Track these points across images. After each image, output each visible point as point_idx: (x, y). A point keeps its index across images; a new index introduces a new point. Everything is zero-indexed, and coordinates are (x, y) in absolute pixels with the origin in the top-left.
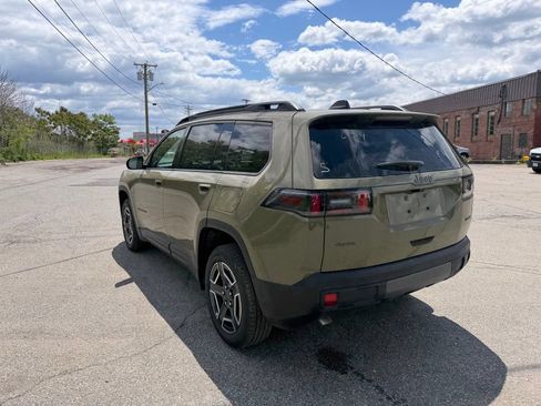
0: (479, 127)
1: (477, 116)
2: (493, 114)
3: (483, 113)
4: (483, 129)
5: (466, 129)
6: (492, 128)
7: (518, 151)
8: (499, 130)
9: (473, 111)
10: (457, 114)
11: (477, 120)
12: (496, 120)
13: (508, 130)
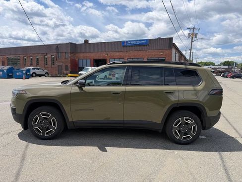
0: (48, 62)
1: (46, 57)
2: (53, 57)
3: (49, 56)
4: (50, 63)
5: (42, 62)
6: (53, 62)
7: (65, 72)
8: (57, 64)
9: (44, 55)
10: (36, 55)
11: (46, 58)
12: (55, 59)
13: (61, 64)
